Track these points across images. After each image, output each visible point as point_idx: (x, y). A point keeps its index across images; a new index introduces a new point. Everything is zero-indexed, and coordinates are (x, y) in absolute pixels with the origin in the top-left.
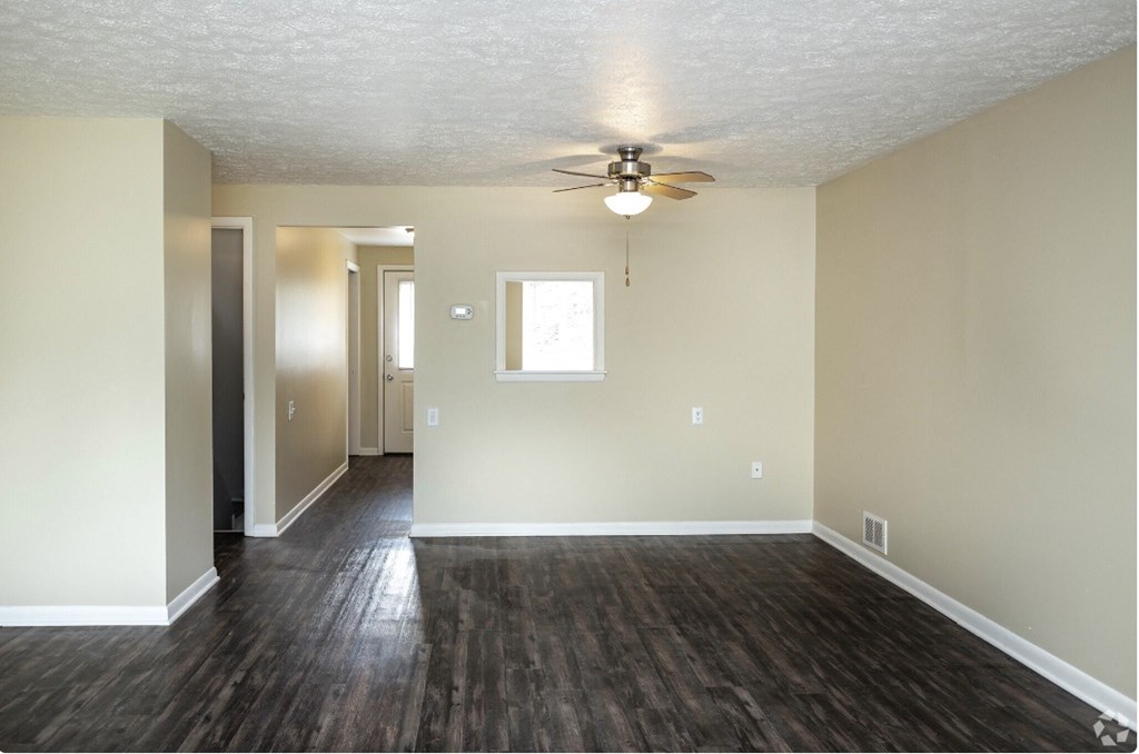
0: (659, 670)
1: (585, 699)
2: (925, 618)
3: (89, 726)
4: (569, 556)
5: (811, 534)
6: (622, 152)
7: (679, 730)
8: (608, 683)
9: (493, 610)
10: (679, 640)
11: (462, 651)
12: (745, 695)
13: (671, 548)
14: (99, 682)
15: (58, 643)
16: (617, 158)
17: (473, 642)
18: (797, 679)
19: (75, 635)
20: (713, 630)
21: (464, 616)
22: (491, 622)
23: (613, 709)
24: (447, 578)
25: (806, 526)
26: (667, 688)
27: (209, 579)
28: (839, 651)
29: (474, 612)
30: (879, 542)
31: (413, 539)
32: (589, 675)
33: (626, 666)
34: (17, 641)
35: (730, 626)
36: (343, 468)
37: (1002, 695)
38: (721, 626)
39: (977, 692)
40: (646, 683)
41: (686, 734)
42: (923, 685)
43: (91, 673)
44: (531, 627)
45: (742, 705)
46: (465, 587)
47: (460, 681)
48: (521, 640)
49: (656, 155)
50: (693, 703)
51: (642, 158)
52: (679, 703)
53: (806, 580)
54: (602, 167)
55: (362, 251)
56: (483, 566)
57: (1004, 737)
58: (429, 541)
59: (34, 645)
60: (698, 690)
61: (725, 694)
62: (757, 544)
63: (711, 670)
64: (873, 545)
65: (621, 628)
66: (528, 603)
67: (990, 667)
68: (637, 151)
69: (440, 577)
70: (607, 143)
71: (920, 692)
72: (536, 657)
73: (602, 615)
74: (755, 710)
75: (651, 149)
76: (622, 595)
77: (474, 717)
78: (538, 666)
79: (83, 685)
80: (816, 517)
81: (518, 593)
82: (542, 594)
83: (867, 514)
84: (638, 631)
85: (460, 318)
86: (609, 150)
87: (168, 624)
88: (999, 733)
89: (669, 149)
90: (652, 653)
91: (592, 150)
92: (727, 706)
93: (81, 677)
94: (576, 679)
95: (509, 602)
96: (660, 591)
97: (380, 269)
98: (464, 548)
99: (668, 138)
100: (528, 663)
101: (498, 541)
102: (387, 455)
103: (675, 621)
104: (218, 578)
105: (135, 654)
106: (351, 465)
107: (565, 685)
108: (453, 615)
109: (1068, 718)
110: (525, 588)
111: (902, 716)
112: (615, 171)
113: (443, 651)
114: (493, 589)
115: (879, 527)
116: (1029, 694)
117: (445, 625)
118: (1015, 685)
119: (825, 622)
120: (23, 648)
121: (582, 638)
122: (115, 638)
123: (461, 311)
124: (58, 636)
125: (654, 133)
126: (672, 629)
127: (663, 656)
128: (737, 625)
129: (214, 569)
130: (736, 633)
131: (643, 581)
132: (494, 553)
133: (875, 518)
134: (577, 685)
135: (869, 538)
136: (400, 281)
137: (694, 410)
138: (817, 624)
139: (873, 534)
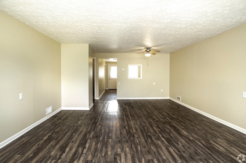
0: (155, 116)
1: (147, 119)
2: (188, 109)
3: (84, 122)
4: (138, 102)
5: (169, 99)
6: (147, 48)
7: (161, 123)
8: (149, 117)
9: (131, 108)
10: (157, 112)
11: (129, 113)
12: (168, 118)
13: (151, 101)
14: (83, 117)
15: (76, 112)
16: (146, 49)
17: (130, 112)
18: (174, 116)
19: (78, 111)
20: (161, 111)
21: (127, 109)
22: (131, 110)
23: (151, 120)
24: (123, 104)
25: (168, 98)
26: (157, 118)
27: (92, 104)
28: (178, 113)
29: (129, 109)
30: (180, 99)
31: (117, 100)
32: (147, 116)
33: (151, 115)
34: (70, 112)
35: (162, 110)
36: (104, 91)
37: (200, 118)
38: (161, 110)
39: (197, 118)
40: (154, 117)
41: (162, 123)
42: (190, 117)
43: (82, 116)
44: (137, 110)
45: (168, 120)
46: (126, 105)
47: (130, 117)
48: (136, 112)
49: (152, 49)
50: (161, 119)
51: (150, 49)
52: (160, 119)
53: (170, 104)
54: (144, 50)
55: (106, 62)
56: (127, 103)
57: (203, 123)
58: (119, 100)
59: (73, 112)
60: (161, 118)
61: (165, 118)
62: (163, 100)
63: (162, 115)
64: (179, 100)
65: (149, 111)
66: (135, 107)
67: (198, 115)
68: (149, 48)
69: (122, 104)
70: (145, 47)
71: (190, 118)
72: (139, 114)
73: (146, 109)
74: (170, 120)
75: (151, 48)
76: (147, 106)
77: (133, 121)
78: (139, 115)
79: (81, 117)
80: (170, 97)
81: (133, 106)
82: (137, 106)
83: (178, 96)
84: (151, 111)
85: (123, 71)
86: (145, 48)
87: (89, 110)
88: (202, 123)
89: (153, 48)
90: (154, 114)
91: (143, 48)
92: (166, 120)
93: (81, 116)
94: (145, 116)
95: (133, 107)
96: (152, 106)
97: (109, 65)
98: (124, 101)
99: (154, 46)
100: (138, 115)
101: (128, 100)
102: (109, 89)
103: (155, 110)
104: (93, 104)
105: (86, 114)
106: (105, 91)
107: (144, 117)
108: (126, 109)
109: (210, 121)
110: (134, 106)
111: (189, 121)
112: (146, 51)
113: (126, 113)
114: (130, 106)
115: (180, 98)
116: (204, 118)
117: (125, 110)
118: (202, 117)
119: (175, 110)
120: (72, 112)
121: (144, 112)
122: (83, 112)
123: (123, 70)
124: (76, 111)
125: (152, 46)
126: (155, 111)
127: (155, 114)
128: (163, 110)
129: (93, 103)
130: (164, 111)
131: (149, 105)
132: (128, 101)
133: (179, 96)
134: (145, 117)
135: (178, 99)
136: (111, 66)
137: (154, 83)
138: (174, 110)
139: (179, 98)
